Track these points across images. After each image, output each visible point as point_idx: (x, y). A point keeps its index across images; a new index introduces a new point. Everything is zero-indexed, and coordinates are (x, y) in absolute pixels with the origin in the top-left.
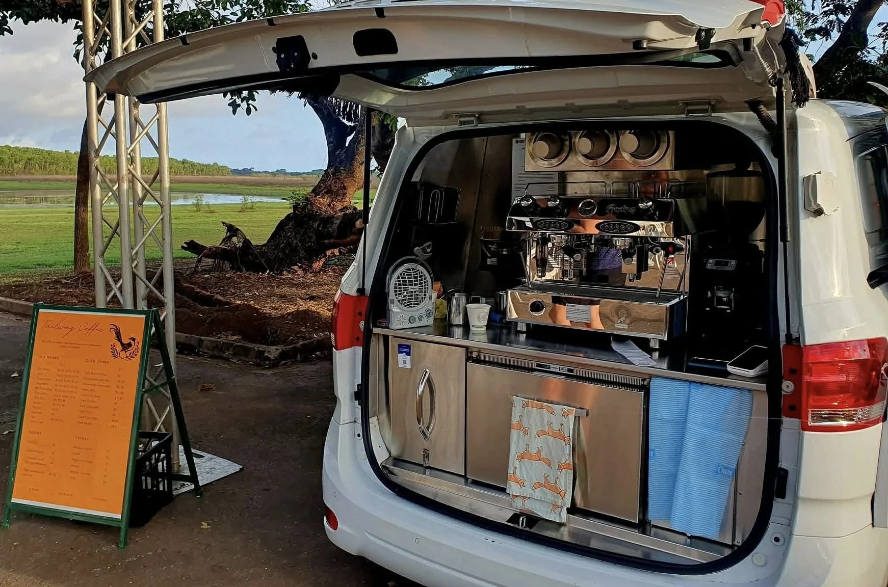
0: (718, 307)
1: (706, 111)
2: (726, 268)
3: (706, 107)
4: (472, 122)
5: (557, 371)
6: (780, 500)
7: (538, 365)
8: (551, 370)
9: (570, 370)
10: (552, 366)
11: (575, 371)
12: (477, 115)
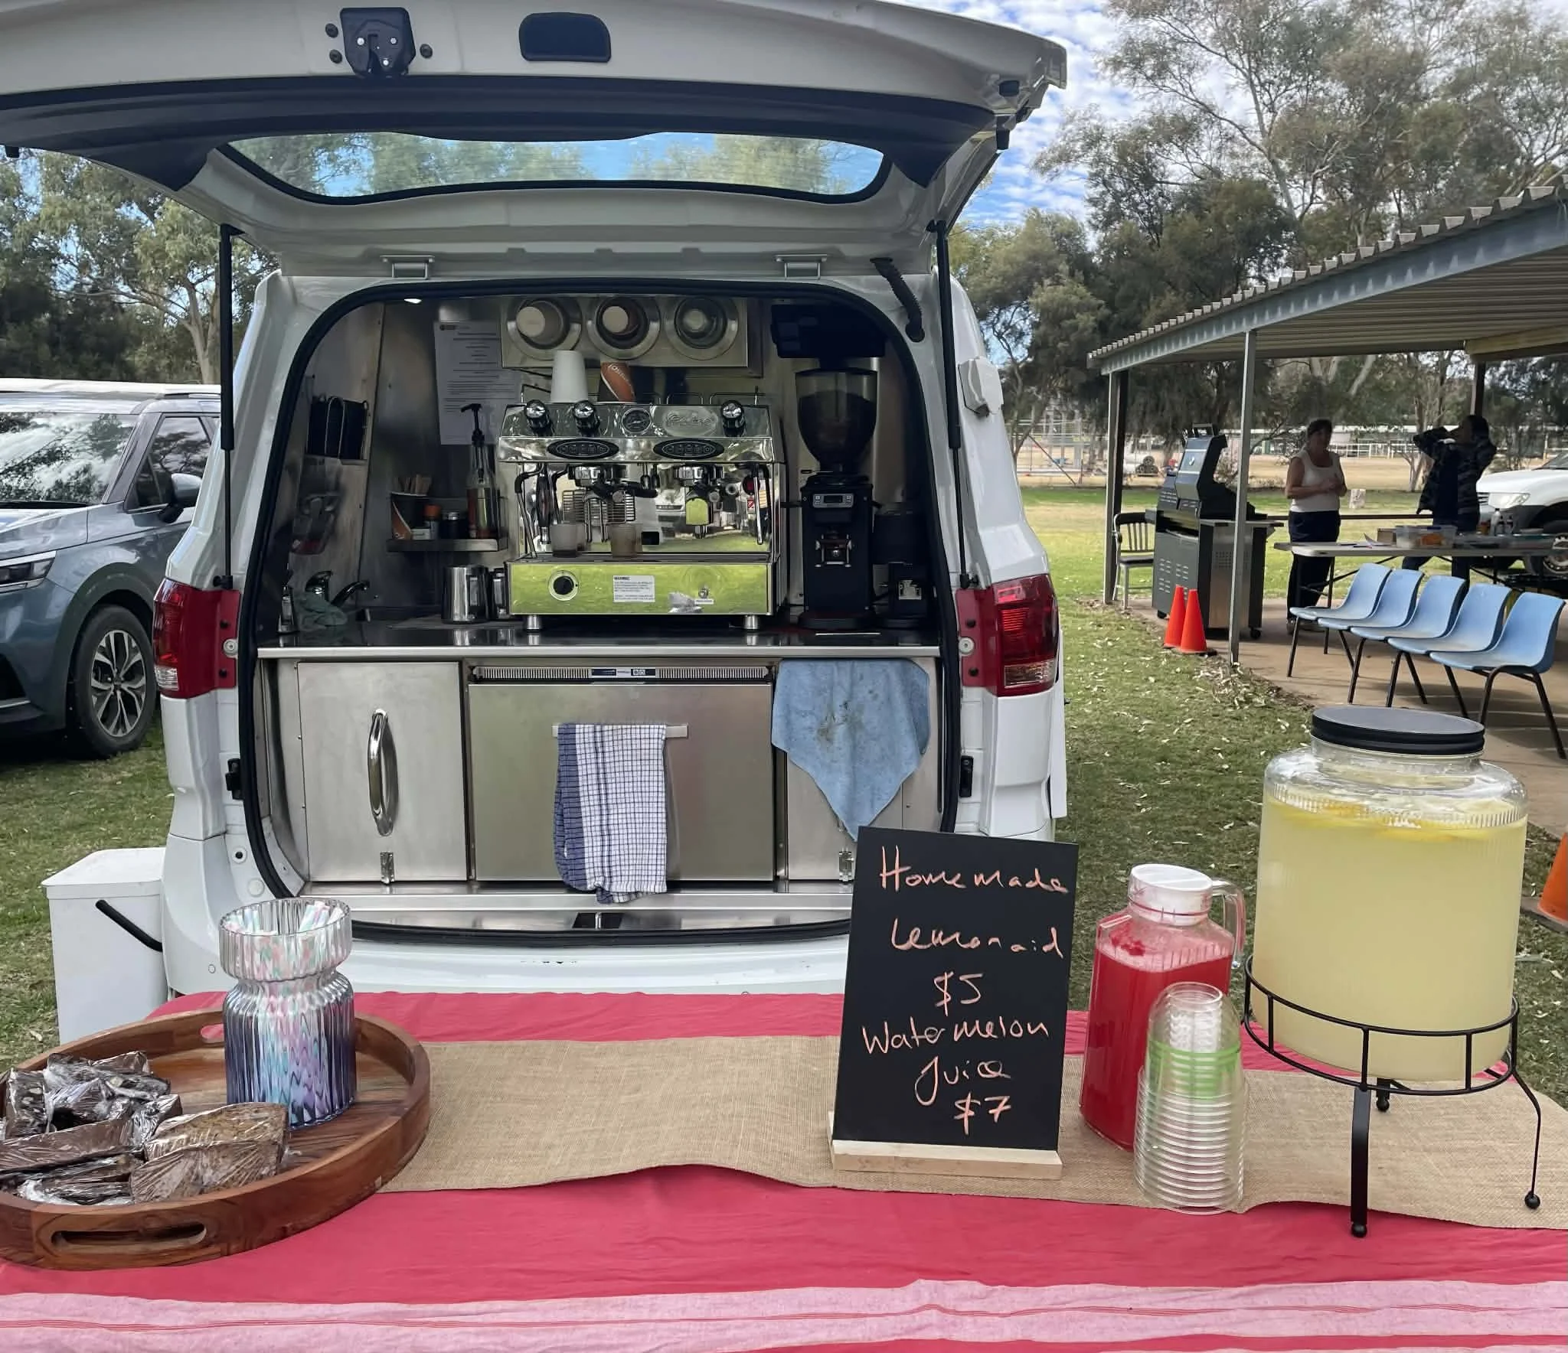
0: (829, 563)
1: (813, 272)
2: (841, 505)
3: (813, 265)
4: (421, 273)
5: (629, 676)
6: (965, 800)
7: (595, 672)
8: (618, 676)
9: (648, 672)
10: (618, 669)
11: (657, 672)
12: (431, 260)
